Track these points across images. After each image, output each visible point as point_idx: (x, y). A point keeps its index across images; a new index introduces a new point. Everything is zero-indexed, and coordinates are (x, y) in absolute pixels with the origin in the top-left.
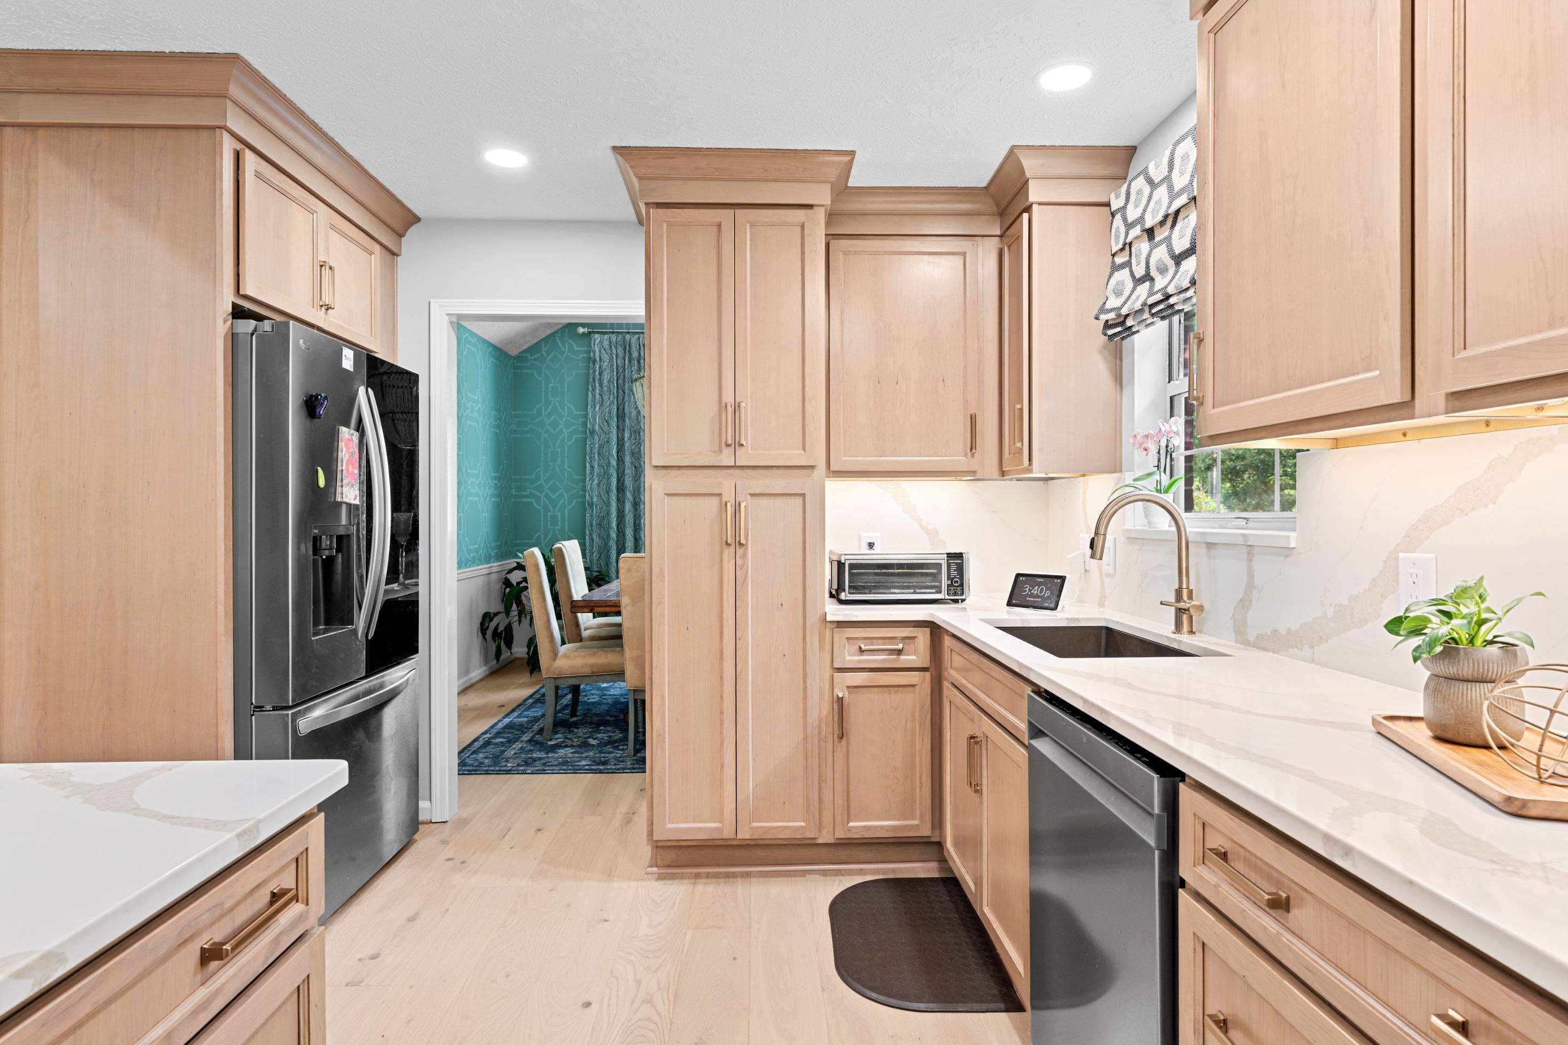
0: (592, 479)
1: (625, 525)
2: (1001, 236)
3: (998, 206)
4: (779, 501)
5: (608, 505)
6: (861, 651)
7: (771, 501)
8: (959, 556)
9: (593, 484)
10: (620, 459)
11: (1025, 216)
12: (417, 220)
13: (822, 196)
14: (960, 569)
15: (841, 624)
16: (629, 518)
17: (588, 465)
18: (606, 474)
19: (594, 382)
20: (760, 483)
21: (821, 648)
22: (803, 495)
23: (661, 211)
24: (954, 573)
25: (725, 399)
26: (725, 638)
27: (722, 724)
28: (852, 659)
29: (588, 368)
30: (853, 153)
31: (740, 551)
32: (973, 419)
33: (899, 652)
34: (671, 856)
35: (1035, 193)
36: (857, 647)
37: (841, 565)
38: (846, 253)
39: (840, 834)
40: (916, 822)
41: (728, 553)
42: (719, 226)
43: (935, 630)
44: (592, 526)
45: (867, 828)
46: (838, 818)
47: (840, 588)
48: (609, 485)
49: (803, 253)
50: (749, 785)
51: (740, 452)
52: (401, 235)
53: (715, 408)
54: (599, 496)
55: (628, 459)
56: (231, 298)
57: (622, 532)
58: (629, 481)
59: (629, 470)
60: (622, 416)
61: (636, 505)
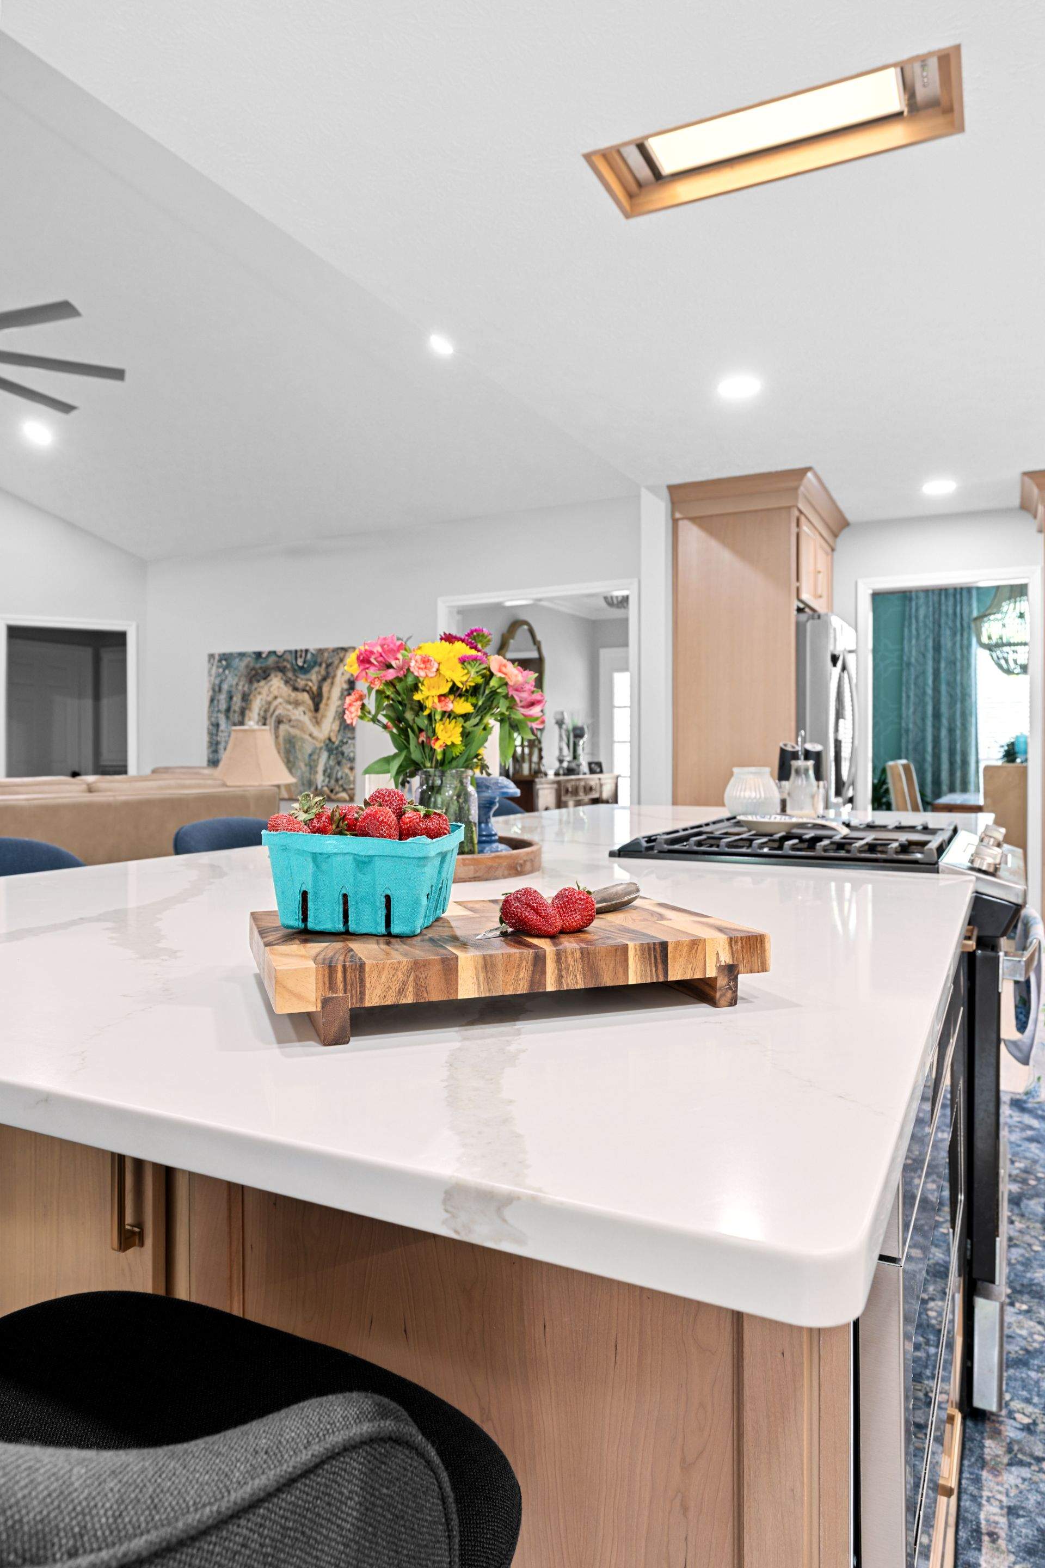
0: (908, 708)
1: (940, 750)
5: (923, 730)
9: (909, 712)
10: (936, 689)
12: (848, 524)
16: (945, 743)
17: (904, 695)
18: (921, 703)
19: (910, 617)
29: (904, 605)
44: (907, 750)
48: (925, 712)
52: (835, 535)
54: (915, 723)
55: (943, 688)
56: (796, 604)
57: (937, 756)
58: (944, 709)
59: (944, 699)
60: (937, 648)
61: (951, 731)
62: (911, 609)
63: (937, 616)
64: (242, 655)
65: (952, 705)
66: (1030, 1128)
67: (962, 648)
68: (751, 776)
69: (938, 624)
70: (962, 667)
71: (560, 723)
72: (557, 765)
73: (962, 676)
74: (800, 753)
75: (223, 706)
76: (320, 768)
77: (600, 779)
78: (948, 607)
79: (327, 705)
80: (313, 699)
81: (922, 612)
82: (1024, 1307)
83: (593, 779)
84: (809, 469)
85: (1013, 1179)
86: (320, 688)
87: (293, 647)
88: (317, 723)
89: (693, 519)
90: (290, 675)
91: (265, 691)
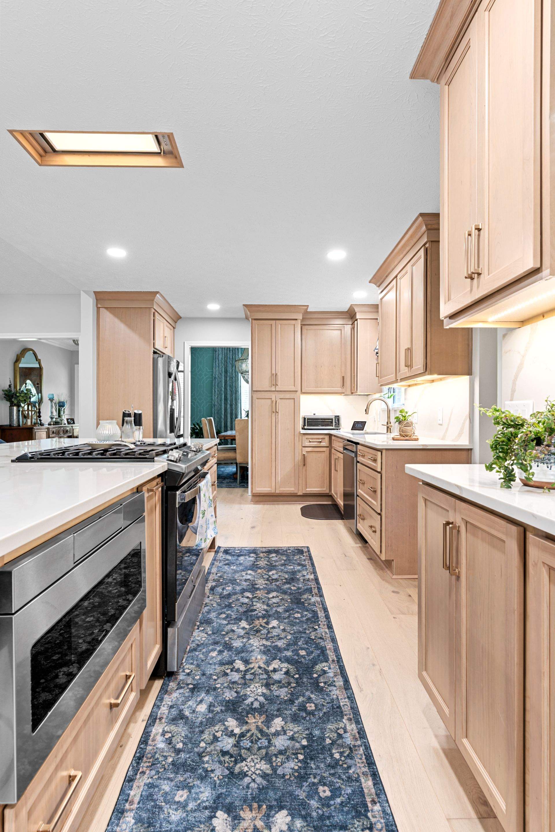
2: (352, 324)
3: (350, 316)
4: (288, 401)
5: (221, 405)
6: (310, 442)
7: (285, 400)
8: (338, 416)
9: (215, 397)
10: (226, 388)
11: (356, 322)
12: (181, 318)
13: (300, 317)
14: (338, 420)
15: (304, 434)
16: (229, 410)
17: (213, 390)
18: (220, 394)
19: (216, 359)
20: (282, 395)
21: (299, 441)
22: (294, 399)
23: (256, 321)
24: (337, 421)
25: (273, 373)
26: (273, 438)
27: (272, 461)
28: (307, 444)
29: (213, 354)
30: (308, 306)
31: (277, 414)
32: (343, 377)
33: (321, 442)
34: (257, 499)
35: (358, 316)
36: (308, 441)
37: (305, 419)
38: (307, 330)
39: (304, 492)
40: (325, 489)
41: (274, 414)
42: (271, 325)
43: (330, 435)
44: (215, 413)
45: (311, 491)
46: (303, 488)
47: (304, 425)
48: (221, 398)
49: (294, 332)
50: (279, 478)
51: (277, 387)
52: (176, 322)
53: (270, 375)
54: (218, 402)
55: (228, 388)
56: (153, 349)
57: (226, 416)
58: (229, 396)
59: (229, 392)
60: (226, 372)
61: (231, 405)
62: (216, 355)
63: (226, 359)
65: (231, 395)
66: (228, 560)
67: (235, 372)
68: (107, 424)
69: (226, 361)
70: (235, 380)
71: (51, 400)
72: (50, 420)
73: (235, 384)
74: (132, 414)
77: (72, 426)
78: (230, 355)
81: (220, 356)
82: (203, 628)
83: (69, 427)
84: (157, 292)
85: (214, 580)
89: (106, 308)
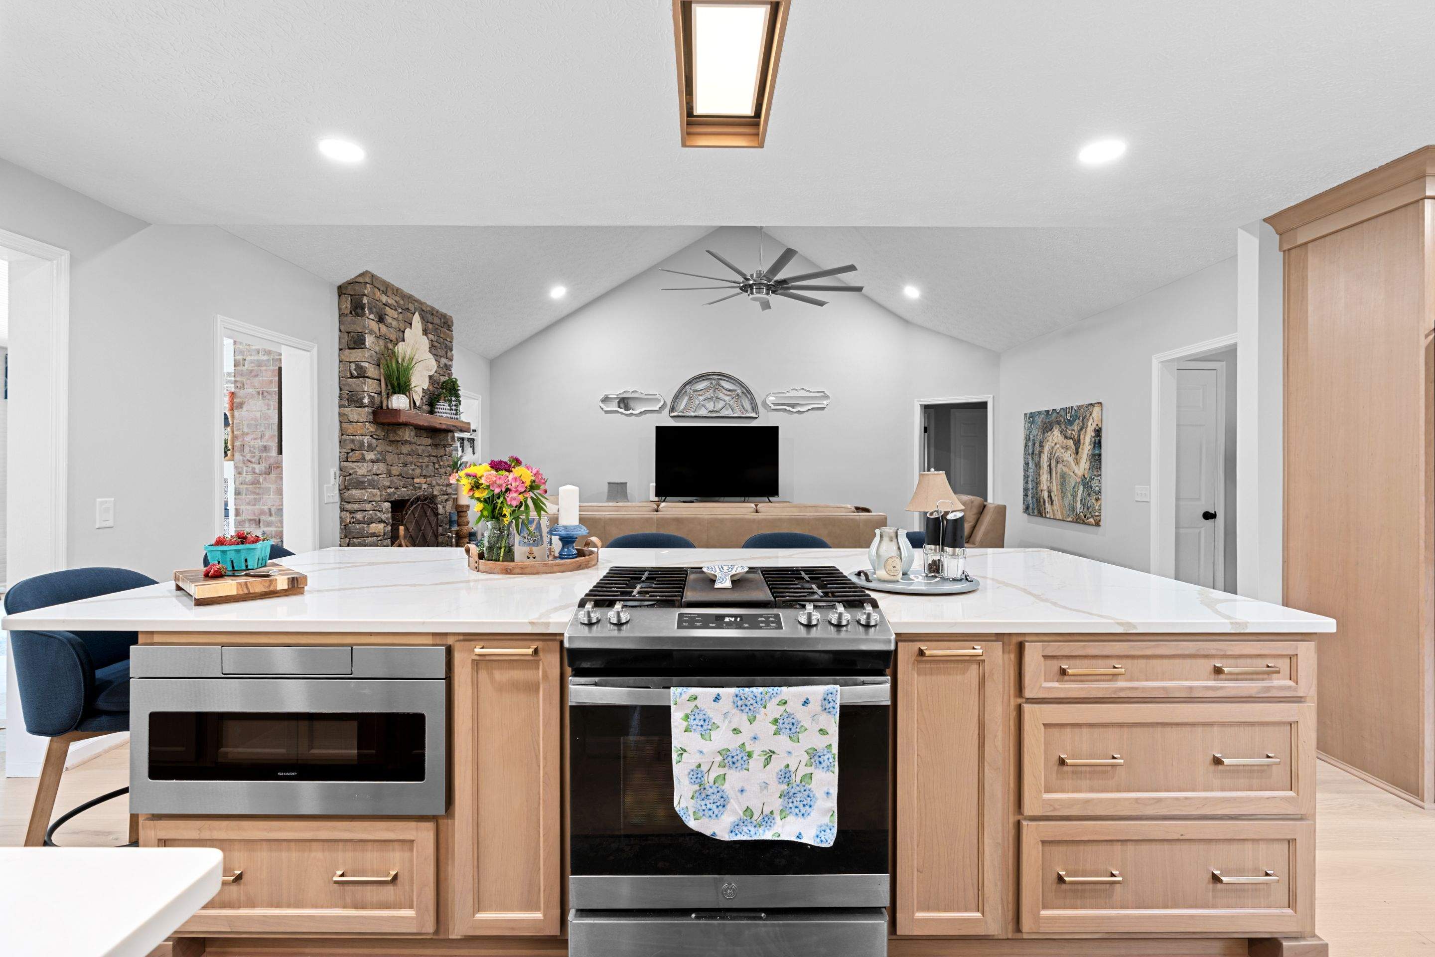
64: (1040, 413)
75: (1031, 451)
76: (1079, 498)
79: (1083, 449)
80: (1075, 444)
84: (1423, 153)
86: (1079, 436)
87: (1064, 407)
88: (1077, 463)
90: (1063, 426)
91: (1050, 439)
